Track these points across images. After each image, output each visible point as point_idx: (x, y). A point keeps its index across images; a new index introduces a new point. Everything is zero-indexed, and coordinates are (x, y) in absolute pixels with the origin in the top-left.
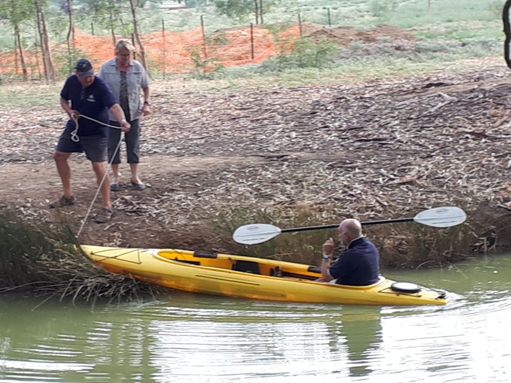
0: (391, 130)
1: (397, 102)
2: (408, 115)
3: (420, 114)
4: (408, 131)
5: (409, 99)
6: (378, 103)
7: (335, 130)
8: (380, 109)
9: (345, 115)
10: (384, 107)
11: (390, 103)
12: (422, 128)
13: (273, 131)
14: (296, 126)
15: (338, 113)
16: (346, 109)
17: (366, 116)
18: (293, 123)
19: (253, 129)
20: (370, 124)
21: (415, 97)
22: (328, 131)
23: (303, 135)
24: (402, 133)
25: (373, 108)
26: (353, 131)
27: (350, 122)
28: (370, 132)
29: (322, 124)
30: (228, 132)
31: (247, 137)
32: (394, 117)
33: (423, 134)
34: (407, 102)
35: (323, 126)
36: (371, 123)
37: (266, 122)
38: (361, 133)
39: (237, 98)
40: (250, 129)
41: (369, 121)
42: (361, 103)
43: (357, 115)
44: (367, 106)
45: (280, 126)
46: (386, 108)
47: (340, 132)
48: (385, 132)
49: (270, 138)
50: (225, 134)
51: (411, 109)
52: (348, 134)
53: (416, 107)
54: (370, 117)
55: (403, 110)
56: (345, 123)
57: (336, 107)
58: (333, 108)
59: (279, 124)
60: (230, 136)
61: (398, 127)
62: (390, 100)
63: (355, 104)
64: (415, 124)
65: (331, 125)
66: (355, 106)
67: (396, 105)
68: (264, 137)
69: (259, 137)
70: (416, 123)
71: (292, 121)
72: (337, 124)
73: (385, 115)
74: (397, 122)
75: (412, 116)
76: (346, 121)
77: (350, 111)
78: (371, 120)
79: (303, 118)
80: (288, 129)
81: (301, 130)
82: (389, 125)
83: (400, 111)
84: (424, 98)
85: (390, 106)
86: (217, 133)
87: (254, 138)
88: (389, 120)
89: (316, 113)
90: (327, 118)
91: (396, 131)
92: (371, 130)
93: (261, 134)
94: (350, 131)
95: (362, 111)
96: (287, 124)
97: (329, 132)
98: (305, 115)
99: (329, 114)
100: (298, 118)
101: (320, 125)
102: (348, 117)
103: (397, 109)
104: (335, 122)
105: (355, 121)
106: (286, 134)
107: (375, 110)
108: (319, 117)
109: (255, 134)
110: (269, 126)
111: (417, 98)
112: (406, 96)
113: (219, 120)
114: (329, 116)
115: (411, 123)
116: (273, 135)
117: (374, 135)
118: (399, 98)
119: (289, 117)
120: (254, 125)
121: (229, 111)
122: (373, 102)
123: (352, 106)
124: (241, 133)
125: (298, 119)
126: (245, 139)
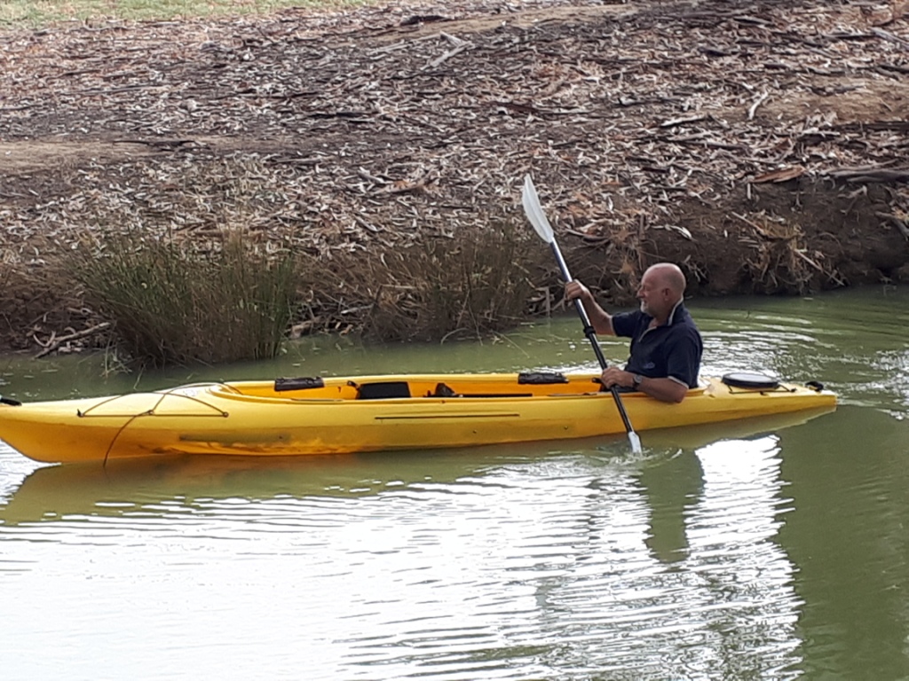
0: (366, 98)
1: (369, 49)
2: (393, 73)
3: (414, 69)
4: (397, 100)
5: (389, 43)
6: (334, 50)
7: (267, 98)
8: (340, 61)
9: (279, 71)
10: (346, 57)
11: (356, 50)
12: (421, 95)
13: (153, 98)
14: (193, 89)
15: (265, 66)
16: (279, 60)
17: (316, 72)
18: (186, 84)
19: (114, 93)
20: (328, 87)
21: (399, 41)
22: (255, 98)
23: (210, 105)
24: (386, 102)
25: (328, 58)
26: (300, 98)
27: (291, 84)
28: (330, 101)
29: (240, 86)
30: (67, 98)
31: (106, 108)
32: (368, 75)
33: (424, 105)
34: (387, 49)
35: (241, 90)
36: (329, 85)
37: (133, 81)
38: (314, 104)
39: (51, 37)
40: (109, 93)
41: (325, 83)
42: (302, 50)
43: (301, 71)
44: (316, 55)
45: (164, 88)
46: (351, 60)
47: (276, 101)
48: (355, 101)
49: (150, 110)
50: (63, 102)
51: (396, 61)
52: (291, 104)
53: (405, 58)
54: (325, 75)
55: (383, 62)
56: (281, 85)
57: (257, 57)
58: (254, 58)
59: (160, 85)
60: (74, 105)
61: (378, 93)
62: (354, 46)
63: (294, 51)
64: (409, 89)
65: (257, 88)
66: (294, 55)
67: (368, 54)
68: (138, 108)
69: (130, 108)
70: (409, 86)
71: (184, 80)
72: (268, 86)
73: (352, 70)
74: (374, 84)
75: (400, 73)
76: (282, 82)
77: (285, 62)
78: (328, 79)
79: (203, 75)
80: (179, 94)
81: (204, 96)
82: (362, 89)
83: (376, 64)
84: (416, 41)
85: (356, 54)
86: (49, 100)
87: (120, 110)
88: (360, 80)
89: (224, 65)
90: (247, 75)
91: (376, 100)
92: (330, 97)
93: (132, 102)
94: (293, 99)
95: (308, 64)
96: (175, 85)
97: (257, 101)
98: (203, 68)
99: (250, 68)
100: (193, 74)
101: (236, 87)
102: (285, 74)
103: (371, 62)
104: (262, 82)
105: (299, 81)
106: (179, 104)
107: (332, 61)
108: (232, 74)
109: (121, 103)
110: (142, 89)
111: (403, 41)
112: (380, 39)
113: (40, 77)
114: (250, 71)
115: (401, 87)
116: (155, 105)
117: (338, 107)
118: (370, 41)
119: (174, 73)
120: (112, 85)
121: (51, 61)
122: (326, 48)
123: (289, 54)
124: (94, 101)
125: (193, 77)
126: (103, 110)
